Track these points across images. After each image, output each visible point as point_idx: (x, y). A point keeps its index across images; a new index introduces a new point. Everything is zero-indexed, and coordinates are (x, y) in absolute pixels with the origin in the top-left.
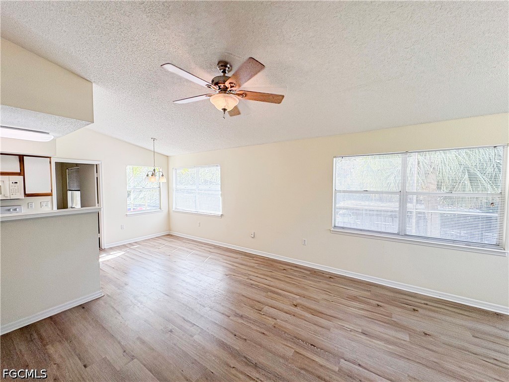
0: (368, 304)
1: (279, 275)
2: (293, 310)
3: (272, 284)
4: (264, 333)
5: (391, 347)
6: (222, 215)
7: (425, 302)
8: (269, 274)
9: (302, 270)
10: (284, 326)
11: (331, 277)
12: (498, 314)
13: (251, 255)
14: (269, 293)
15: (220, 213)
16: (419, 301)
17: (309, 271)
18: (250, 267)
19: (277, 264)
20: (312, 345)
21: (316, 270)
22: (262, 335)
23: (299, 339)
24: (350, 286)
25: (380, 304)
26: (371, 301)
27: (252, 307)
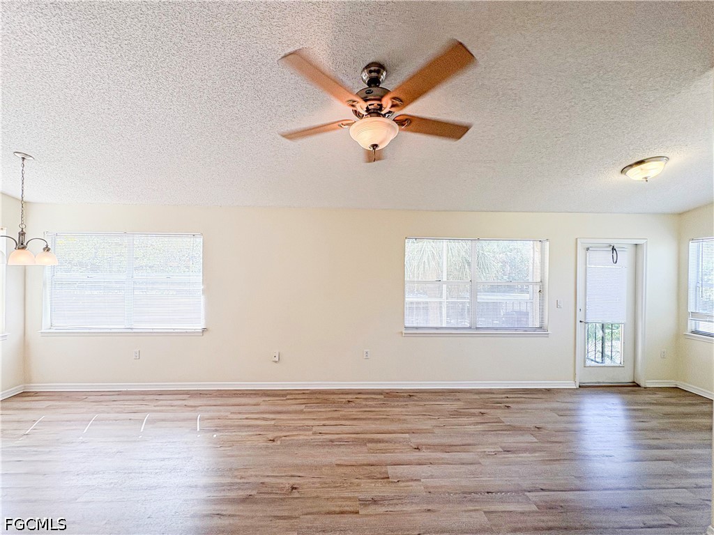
0: (473, 415)
1: (352, 411)
2: (423, 457)
3: (358, 429)
4: (429, 510)
5: (537, 455)
6: (204, 330)
7: (506, 396)
8: (336, 415)
9: (373, 396)
10: (438, 485)
11: (411, 395)
12: (549, 390)
13: (278, 393)
14: (369, 445)
15: (200, 326)
16: (500, 396)
17: (381, 394)
18: (296, 412)
19: (332, 396)
20: (488, 493)
21: (387, 391)
22: (429, 514)
23: (470, 493)
24: (440, 400)
25: (482, 411)
26: (473, 411)
27: (369, 477)
